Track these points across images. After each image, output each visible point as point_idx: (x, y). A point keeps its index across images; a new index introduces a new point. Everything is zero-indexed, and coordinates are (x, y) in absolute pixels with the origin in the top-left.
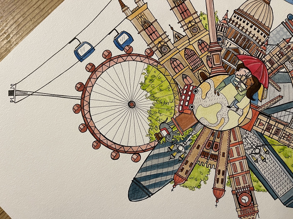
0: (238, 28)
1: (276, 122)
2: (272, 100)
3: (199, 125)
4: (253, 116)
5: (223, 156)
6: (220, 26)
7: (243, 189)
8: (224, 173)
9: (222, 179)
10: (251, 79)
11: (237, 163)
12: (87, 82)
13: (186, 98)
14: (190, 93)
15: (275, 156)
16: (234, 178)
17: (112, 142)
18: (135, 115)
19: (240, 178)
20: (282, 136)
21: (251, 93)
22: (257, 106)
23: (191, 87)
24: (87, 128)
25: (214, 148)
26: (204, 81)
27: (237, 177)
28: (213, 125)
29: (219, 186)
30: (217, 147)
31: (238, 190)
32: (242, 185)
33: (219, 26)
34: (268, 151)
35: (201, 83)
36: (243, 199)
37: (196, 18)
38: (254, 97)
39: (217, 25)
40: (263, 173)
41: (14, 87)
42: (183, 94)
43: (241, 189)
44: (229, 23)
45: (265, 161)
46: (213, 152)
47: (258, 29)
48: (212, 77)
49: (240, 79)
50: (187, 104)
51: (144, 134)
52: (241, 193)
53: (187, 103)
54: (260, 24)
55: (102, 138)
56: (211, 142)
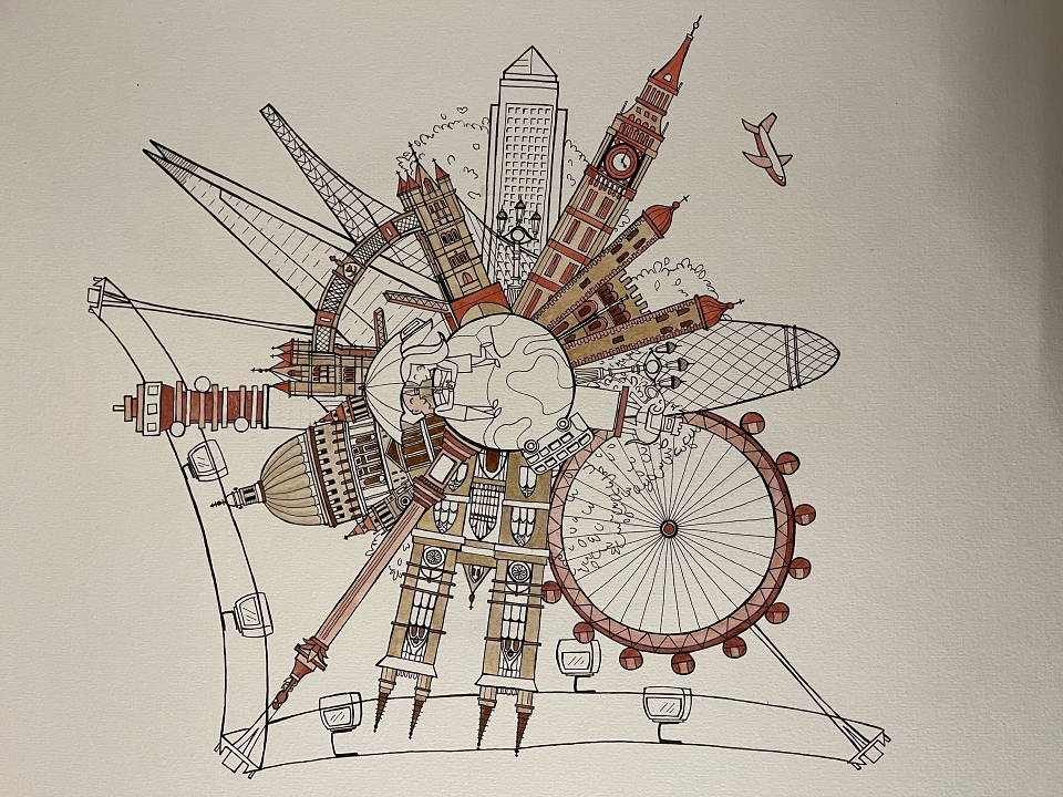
0: (354, 490)
1: (436, 258)
2: (409, 304)
4: (467, 307)
5: (587, 282)
6: (384, 523)
7: (607, 185)
8: (616, 248)
9: (629, 239)
11: (574, 245)
12: (713, 643)
14: (544, 453)
16: (604, 222)
17: (770, 495)
18: (681, 506)
19: (593, 211)
20: (448, 222)
22: (446, 318)
24: (791, 562)
25: (593, 312)
26: (499, 450)
27: (599, 219)
29: (645, 231)
30: (584, 309)
31: (619, 191)
32: (603, 194)
33: (386, 525)
34: (499, 218)
35: (508, 451)
36: (625, 166)
37: (413, 576)
39: (387, 530)
41: (856, 760)
42: (558, 462)
43: (611, 188)
44: (364, 513)
45: (521, 202)
46: (601, 305)
49: (433, 395)
50: (568, 437)
51: (697, 453)
52: (617, 180)
53: (566, 439)
55: (783, 518)
56: (586, 327)
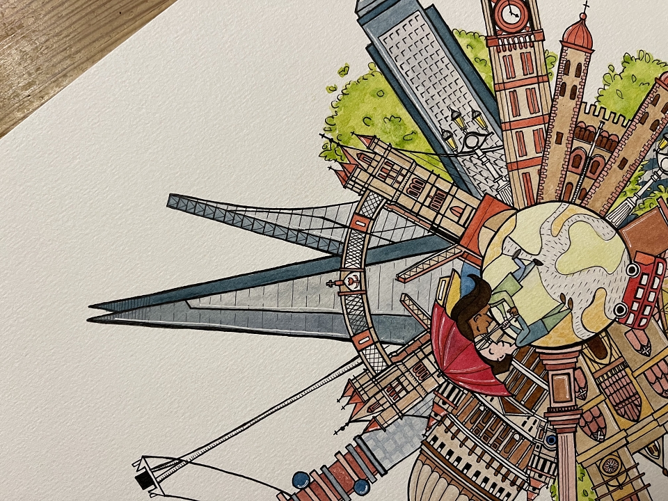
0: (501, 466)
1: (417, 214)
2: (424, 272)
3: (617, 220)
4: (476, 234)
5: (560, 135)
6: (548, 473)
7: (514, 43)
8: (561, 89)
9: (566, 73)
10: (475, 332)
11: (525, 113)
13: (646, 296)
14: (635, 307)
15: (427, 124)
16: (535, 74)
19: (519, 73)
20: (404, 176)
21: (479, 294)
22: (465, 259)
23: (630, 321)
25: (584, 157)
26: (597, 335)
27: (529, 76)
28: (582, 218)
29: (576, 57)
30: (575, 160)
31: (528, 40)
32: (516, 54)
33: (551, 473)
34: (445, 140)
35: (605, 330)
36: (517, 16)
37: (604, 495)
38: (471, 284)
39: (555, 477)
40: (461, 82)
42: (653, 305)
43: (520, 43)
44: (525, 478)
45: (453, 111)
46: (586, 146)
47: (451, 460)
48: (576, 344)
49: (505, 333)
50: (645, 277)
52: (519, 32)
53: (644, 281)
54: (444, 472)
56: (588, 174)
